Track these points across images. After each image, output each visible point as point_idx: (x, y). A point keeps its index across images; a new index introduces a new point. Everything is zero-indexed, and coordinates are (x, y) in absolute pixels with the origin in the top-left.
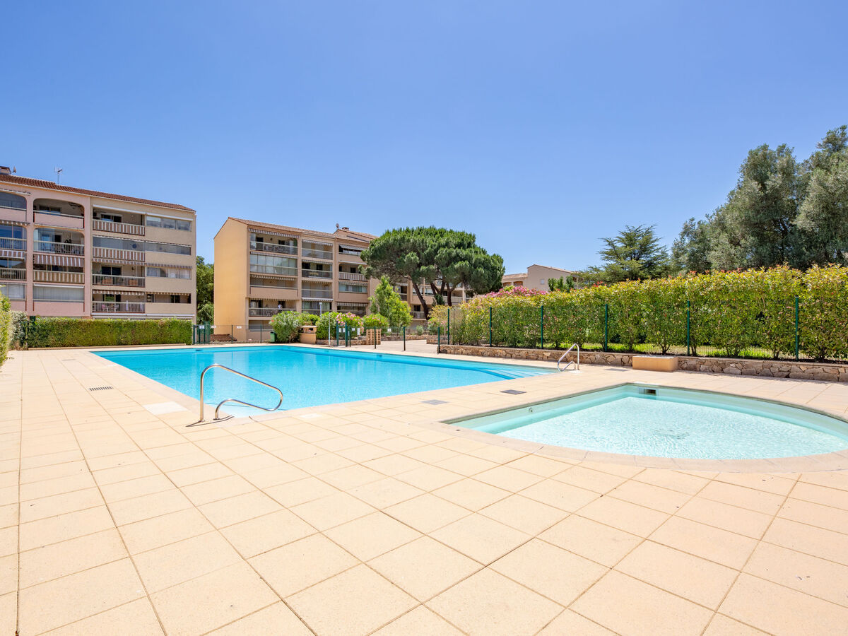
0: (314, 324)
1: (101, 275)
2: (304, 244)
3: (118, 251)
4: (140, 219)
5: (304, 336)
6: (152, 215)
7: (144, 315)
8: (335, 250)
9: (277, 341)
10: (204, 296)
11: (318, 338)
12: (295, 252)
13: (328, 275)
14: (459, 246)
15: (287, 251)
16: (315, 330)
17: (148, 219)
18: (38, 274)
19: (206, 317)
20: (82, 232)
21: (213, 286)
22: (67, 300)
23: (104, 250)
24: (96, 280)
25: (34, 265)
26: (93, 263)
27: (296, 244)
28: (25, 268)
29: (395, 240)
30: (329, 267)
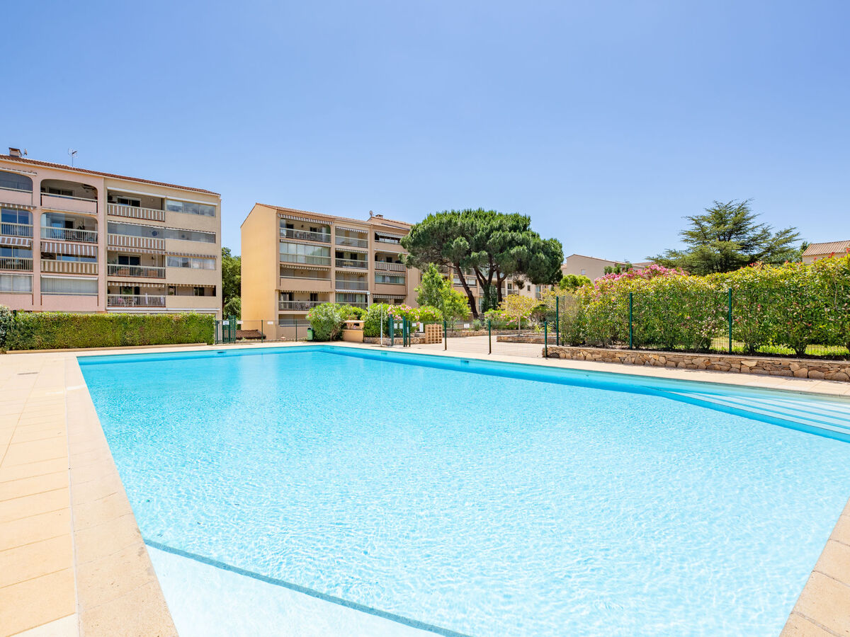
0: (359, 318)
1: (118, 265)
2: (338, 231)
3: (135, 239)
4: (159, 204)
5: (348, 333)
6: (172, 198)
7: (164, 309)
8: (371, 238)
9: (315, 339)
10: (231, 289)
11: (365, 336)
12: (328, 240)
13: (363, 265)
14: (514, 228)
15: (318, 239)
16: (362, 326)
17: (168, 203)
18: (46, 264)
19: (232, 312)
20: (96, 218)
21: (240, 279)
22: (79, 293)
23: (120, 237)
24: (111, 271)
25: (42, 253)
26: (108, 252)
27: (329, 231)
28: (32, 257)
29: (440, 223)
30: (364, 256)
